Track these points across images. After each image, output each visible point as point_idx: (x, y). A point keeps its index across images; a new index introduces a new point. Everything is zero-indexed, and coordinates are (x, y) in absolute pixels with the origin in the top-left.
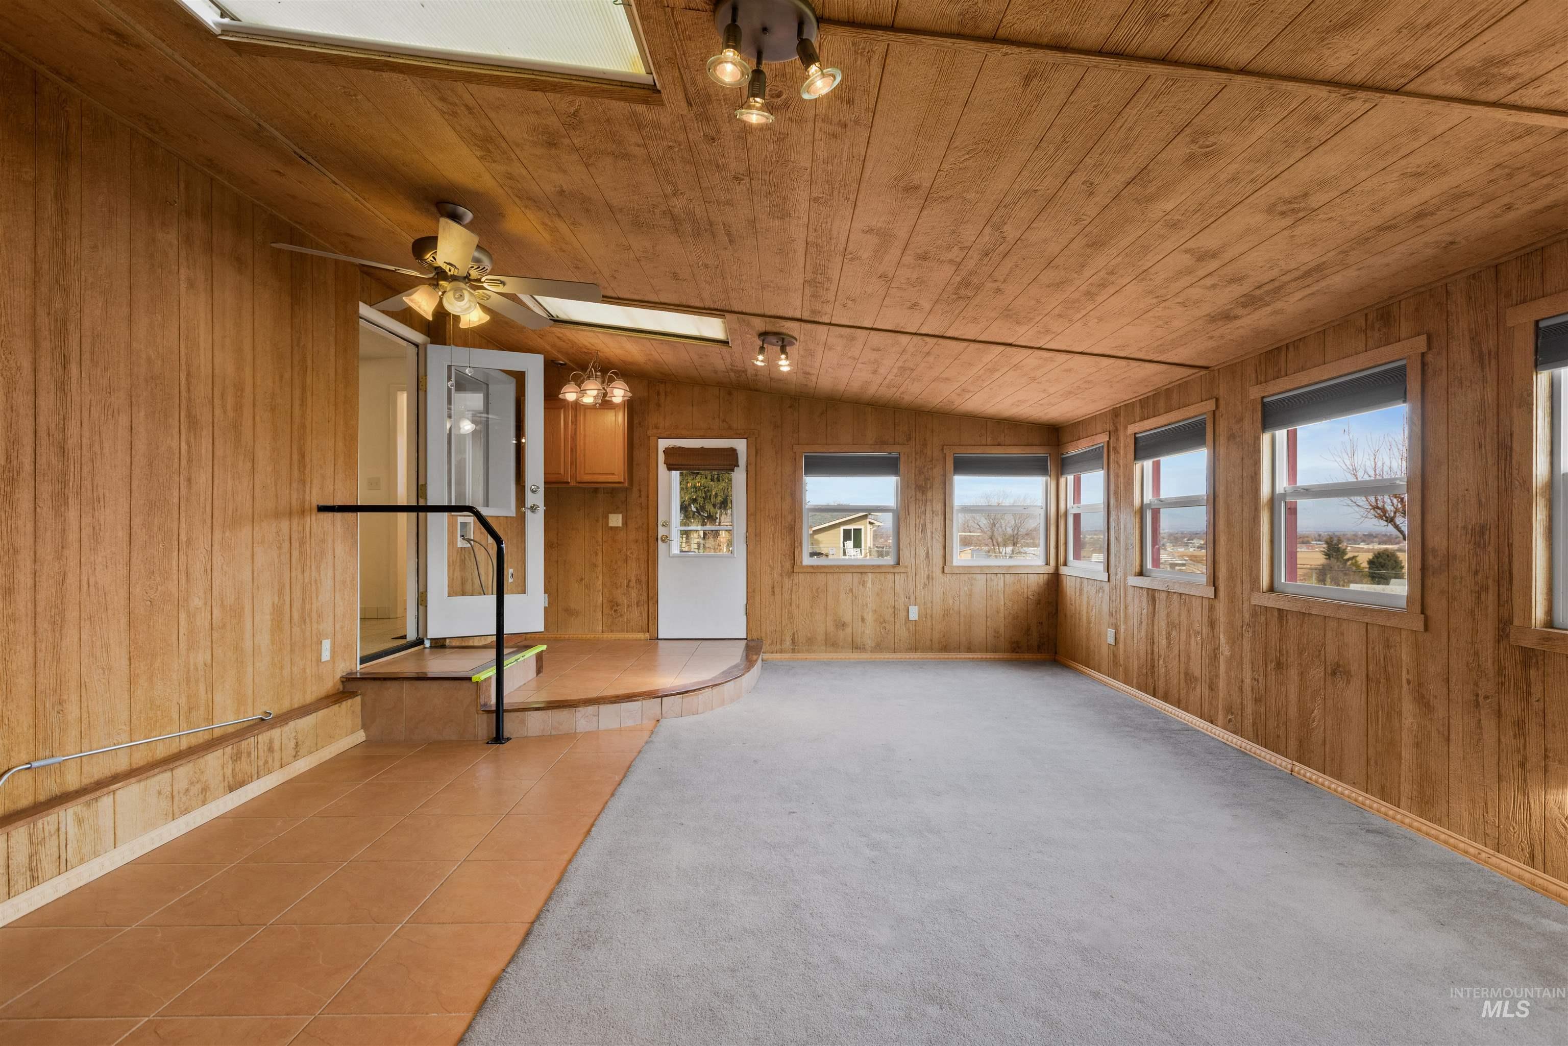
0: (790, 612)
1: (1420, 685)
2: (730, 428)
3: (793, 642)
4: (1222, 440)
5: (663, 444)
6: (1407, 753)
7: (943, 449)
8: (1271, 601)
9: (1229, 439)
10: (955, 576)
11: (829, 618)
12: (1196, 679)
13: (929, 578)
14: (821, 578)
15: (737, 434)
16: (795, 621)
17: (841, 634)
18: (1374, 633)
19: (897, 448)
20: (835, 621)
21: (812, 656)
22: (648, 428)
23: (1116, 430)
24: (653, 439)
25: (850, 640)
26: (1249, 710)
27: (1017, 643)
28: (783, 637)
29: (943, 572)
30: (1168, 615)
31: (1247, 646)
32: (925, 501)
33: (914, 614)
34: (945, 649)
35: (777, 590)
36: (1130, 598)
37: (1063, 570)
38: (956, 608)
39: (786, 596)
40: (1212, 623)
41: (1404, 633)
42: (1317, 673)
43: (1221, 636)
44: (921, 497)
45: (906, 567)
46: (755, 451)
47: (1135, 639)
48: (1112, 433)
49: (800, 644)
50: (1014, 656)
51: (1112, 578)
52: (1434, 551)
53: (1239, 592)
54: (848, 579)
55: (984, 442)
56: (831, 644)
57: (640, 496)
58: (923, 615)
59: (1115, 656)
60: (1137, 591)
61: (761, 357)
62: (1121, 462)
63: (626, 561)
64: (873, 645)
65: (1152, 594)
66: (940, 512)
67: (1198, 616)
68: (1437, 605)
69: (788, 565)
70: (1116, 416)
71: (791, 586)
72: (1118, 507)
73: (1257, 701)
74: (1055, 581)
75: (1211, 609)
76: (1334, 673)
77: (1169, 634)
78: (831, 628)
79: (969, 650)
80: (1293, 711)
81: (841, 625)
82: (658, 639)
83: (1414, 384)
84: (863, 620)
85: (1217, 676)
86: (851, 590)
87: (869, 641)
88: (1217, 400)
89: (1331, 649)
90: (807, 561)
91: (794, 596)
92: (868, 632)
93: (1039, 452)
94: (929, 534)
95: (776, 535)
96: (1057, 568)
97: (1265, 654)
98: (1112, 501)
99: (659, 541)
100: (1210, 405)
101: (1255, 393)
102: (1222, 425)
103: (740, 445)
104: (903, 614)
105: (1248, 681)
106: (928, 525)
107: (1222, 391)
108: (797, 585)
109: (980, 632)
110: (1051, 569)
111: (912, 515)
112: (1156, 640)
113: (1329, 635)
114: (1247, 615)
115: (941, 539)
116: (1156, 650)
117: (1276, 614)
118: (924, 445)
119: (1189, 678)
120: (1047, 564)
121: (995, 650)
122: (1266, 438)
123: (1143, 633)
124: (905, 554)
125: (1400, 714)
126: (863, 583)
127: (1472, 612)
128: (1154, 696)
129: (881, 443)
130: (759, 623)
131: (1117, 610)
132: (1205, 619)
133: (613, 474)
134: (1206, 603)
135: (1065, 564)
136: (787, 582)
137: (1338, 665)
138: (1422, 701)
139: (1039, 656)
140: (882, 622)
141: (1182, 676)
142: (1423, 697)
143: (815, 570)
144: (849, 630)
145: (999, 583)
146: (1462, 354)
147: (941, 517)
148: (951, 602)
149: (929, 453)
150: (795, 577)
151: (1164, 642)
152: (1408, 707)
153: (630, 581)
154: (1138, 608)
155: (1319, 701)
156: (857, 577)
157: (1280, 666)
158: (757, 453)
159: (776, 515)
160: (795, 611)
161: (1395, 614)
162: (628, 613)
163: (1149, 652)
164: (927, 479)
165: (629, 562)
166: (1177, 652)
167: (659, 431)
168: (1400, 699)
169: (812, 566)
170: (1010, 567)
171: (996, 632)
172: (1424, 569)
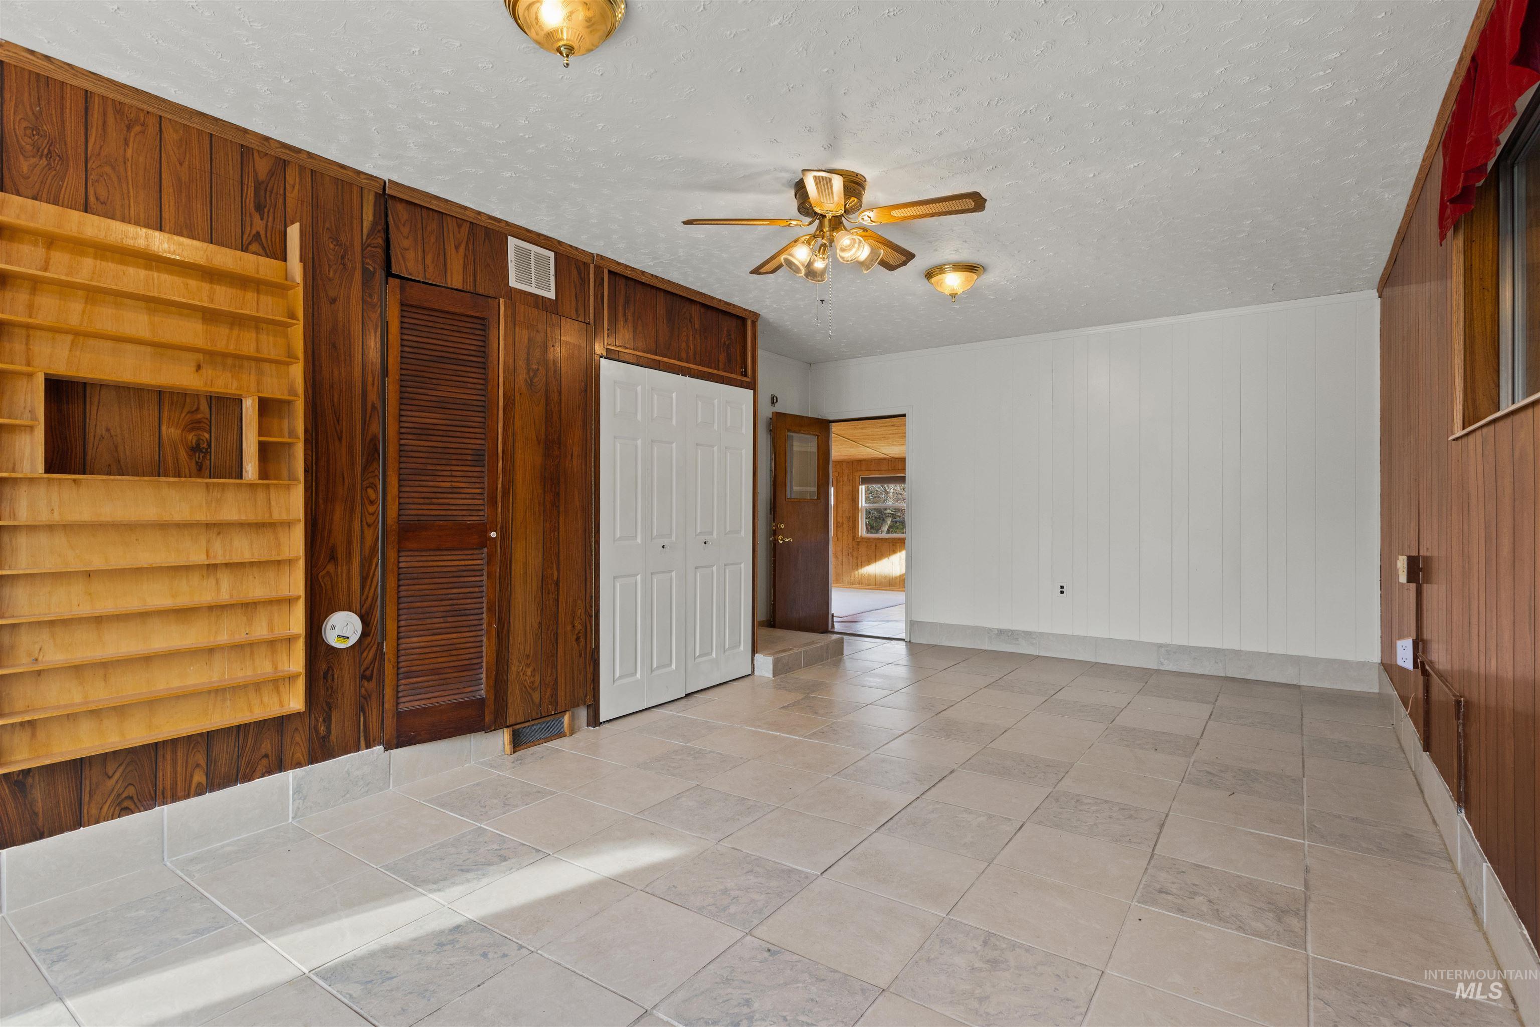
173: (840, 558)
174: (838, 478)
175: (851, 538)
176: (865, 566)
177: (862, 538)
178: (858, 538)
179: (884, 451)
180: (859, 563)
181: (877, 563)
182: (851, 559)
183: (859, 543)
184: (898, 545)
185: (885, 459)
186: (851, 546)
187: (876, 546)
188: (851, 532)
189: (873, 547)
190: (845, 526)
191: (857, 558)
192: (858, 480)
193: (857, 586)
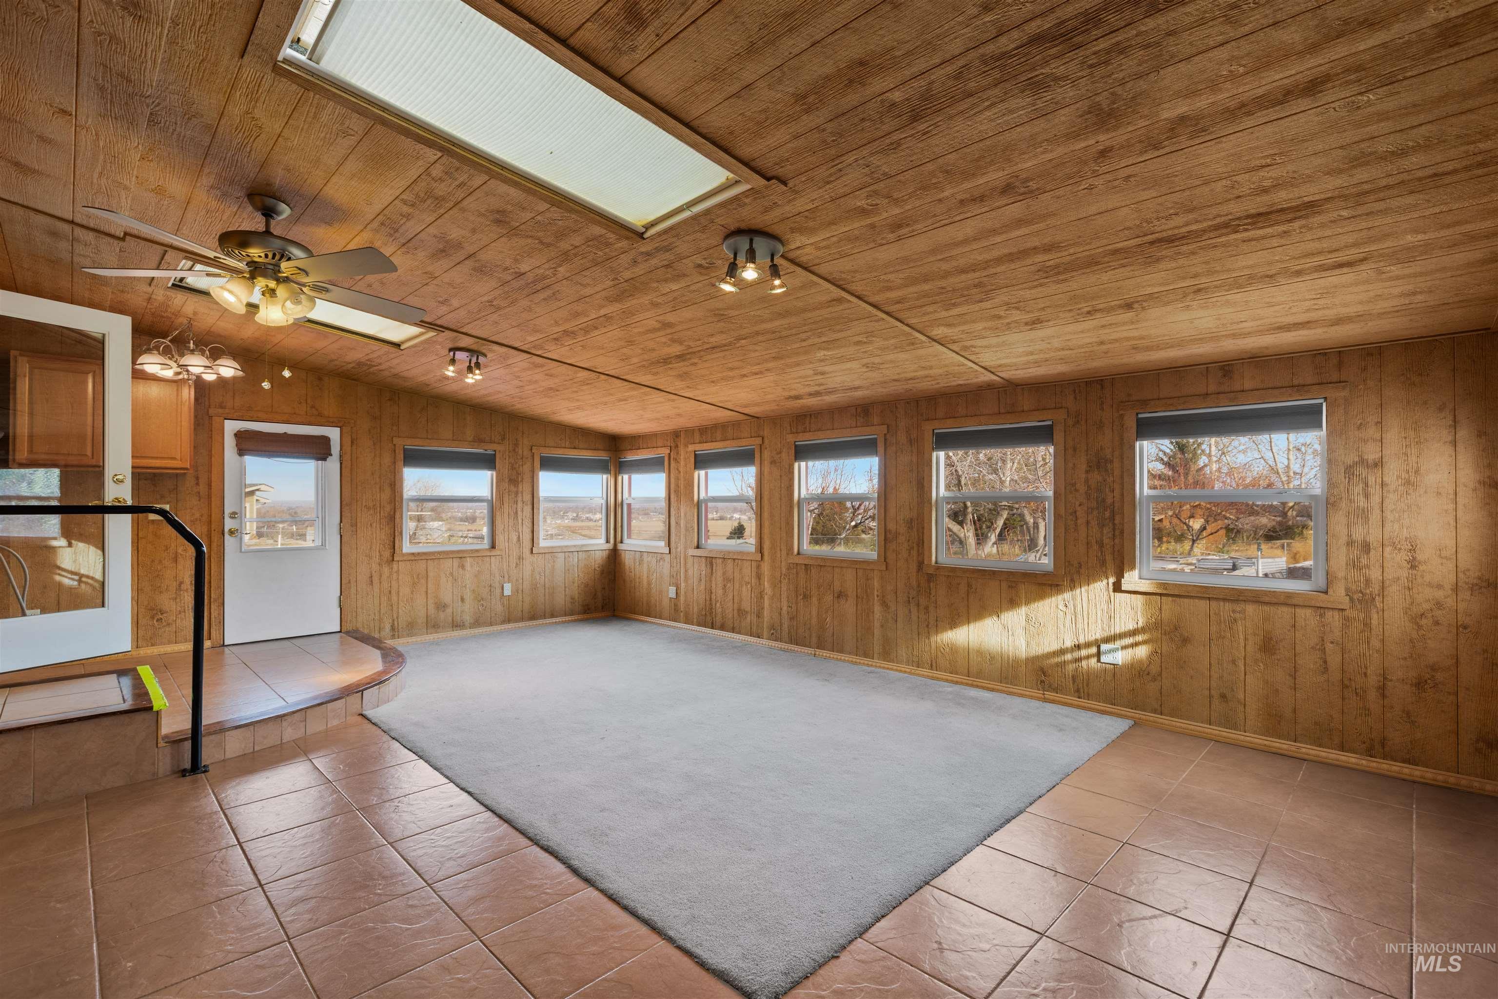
0: (389, 599)
1: (883, 596)
2: (320, 415)
3: (393, 628)
4: (766, 463)
5: (231, 427)
6: (877, 632)
7: (531, 449)
8: (797, 560)
9: (771, 463)
10: (541, 556)
11: (430, 601)
12: (747, 612)
13: (520, 558)
14: (422, 565)
15: (328, 421)
16: (395, 608)
17: (442, 615)
18: (860, 573)
19: (495, 446)
20: (436, 603)
21: (414, 639)
22: (209, 407)
23: (677, 446)
24: (216, 420)
25: (450, 619)
26: (785, 626)
27: (587, 605)
28: (382, 625)
29: (532, 552)
30: (724, 573)
31: (784, 588)
32: (517, 493)
33: (508, 591)
34: (533, 617)
35: (376, 579)
36: (689, 565)
37: (621, 547)
38: (542, 581)
39: (385, 585)
40: (759, 577)
41: (876, 572)
42: (829, 598)
43: (766, 583)
44: (513, 488)
45: (501, 550)
46: (350, 441)
47: (695, 593)
48: (673, 448)
49: (401, 630)
50: (585, 616)
51: (673, 550)
52: (890, 531)
53: (779, 556)
54: (447, 564)
55: (563, 445)
56: (432, 625)
57: (197, 484)
58: (516, 591)
59: (676, 605)
60: (696, 560)
61: (451, 368)
62: (681, 470)
63: (175, 560)
64: (472, 621)
65: (710, 561)
66: (529, 503)
67: (748, 570)
68: (891, 556)
69: (387, 554)
70: (677, 437)
71: (391, 574)
72: (679, 501)
73: (791, 619)
74: (614, 555)
75: (758, 567)
76: (838, 597)
77: (725, 586)
78: (432, 610)
79: (552, 616)
80: (814, 621)
81: (441, 606)
82: (223, 645)
83: (881, 448)
84: (463, 600)
85: (763, 608)
86: (451, 574)
87: (468, 618)
88: (763, 438)
89: (837, 584)
90: (407, 547)
91: (394, 583)
92: (467, 611)
93: (603, 456)
94: (520, 521)
95: (374, 525)
96: (615, 545)
97: (797, 591)
98: (672, 496)
99: (227, 536)
100: (758, 441)
101: (791, 438)
102: (766, 454)
103: (333, 434)
104: (498, 591)
105: (785, 608)
106: (520, 513)
107: (766, 432)
108: (398, 572)
109: (560, 600)
110: (610, 546)
111: (506, 505)
112: (714, 591)
113: (836, 576)
114: (784, 570)
115: (530, 525)
116: (713, 597)
117: (803, 567)
118: (516, 445)
119: (741, 612)
120: (608, 541)
121: (572, 613)
122: (796, 465)
123: (702, 587)
124: (500, 539)
125: (873, 612)
126: (463, 567)
127: (907, 560)
128: (712, 628)
129: (479, 440)
130: (354, 614)
131: (678, 572)
132: (754, 574)
133: (174, 459)
134: (754, 564)
135: (622, 542)
136: (386, 570)
137: (840, 592)
138: (885, 604)
139: (603, 614)
140: (479, 599)
141: (736, 611)
142: (884, 602)
143: (415, 557)
144: (449, 611)
145: (574, 559)
146: (902, 438)
147: (530, 507)
148: (538, 577)
149: (520, 452)
150: (395, 566)
151: (720, 592)
152: (877, 608)
153: (181, 583)
154: (696, 570)
155: (830, 613)
156: (456, 562)
157: (806, 597)
158: (352, 442)
159: (374, 505)
160: (394, 598)
161: (872, 563)
162: (178, 621)
163: (708, 599)
164: (518, 474)
165: (180, 560)
166: (731, 597)
167: (227, 411)
168: (873, 605)
169: (413, 554)
170: (583, 546)
171: (572, 598)
172: (885, 540)
173: (893, 608)
174: (888, 436)
175: (914, 567)
176: (945, 630)
177: (938, 568)
178: (930, 565)
179: (989, 358)
180: (932, 621)
181: (972, 626)
182: (914, 610)
183: (930, 578)
184: (1022, 588)
185: (989, 387)
186: (914, 583)
187: (969, 586)
188: (914, 553)
189: (963, 588)
190: (902, 539)
191: (927, 608)
192: (929, 439)
193: (926, 672)
